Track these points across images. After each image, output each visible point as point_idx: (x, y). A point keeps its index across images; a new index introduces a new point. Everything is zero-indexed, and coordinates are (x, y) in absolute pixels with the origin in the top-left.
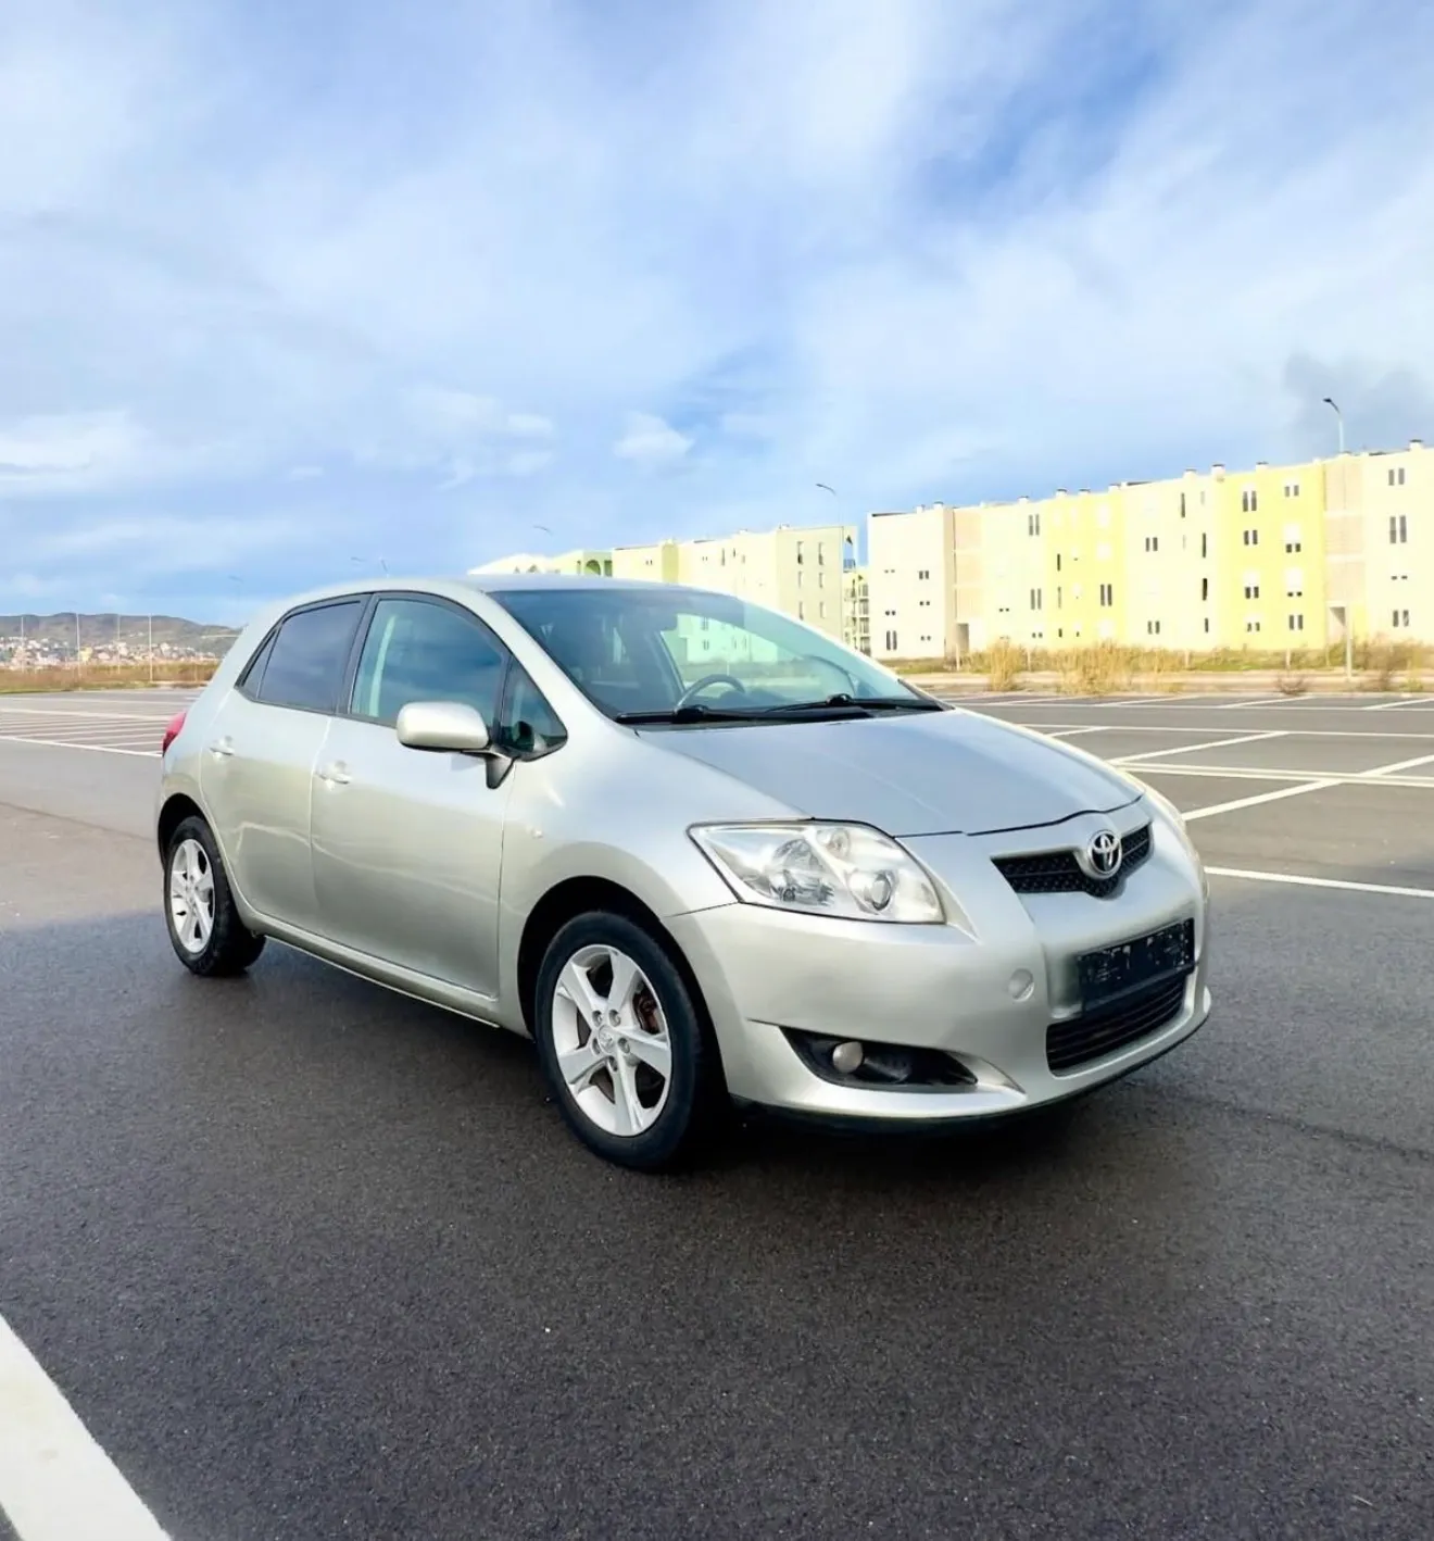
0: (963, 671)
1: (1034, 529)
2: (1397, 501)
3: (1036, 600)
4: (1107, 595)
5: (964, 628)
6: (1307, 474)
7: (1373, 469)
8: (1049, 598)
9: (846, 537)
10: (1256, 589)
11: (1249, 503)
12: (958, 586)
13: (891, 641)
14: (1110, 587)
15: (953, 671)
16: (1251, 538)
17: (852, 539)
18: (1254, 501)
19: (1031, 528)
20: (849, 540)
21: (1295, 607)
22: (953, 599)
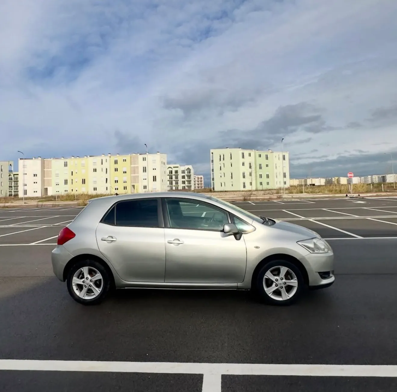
0: (58, 200)
1: (66, 165)
2: (144, 164)
3: (66, 182)
4: (84, 181)
5: (46, 189)
6: (128, 157)
7: (141, 157)
8: (69, 182)
9: (10, 164)
10: (117, 181)
11: (116, 162)
12: (45, 178)
13: (25, 192)
14: (85, 180)
15: (55, 201)
16: (116, 170)
17: (12, 165)
18: (117, 162)
19: (65, 165)
20: (11, 165)
21: (125, 185)
22: (43, 181)
